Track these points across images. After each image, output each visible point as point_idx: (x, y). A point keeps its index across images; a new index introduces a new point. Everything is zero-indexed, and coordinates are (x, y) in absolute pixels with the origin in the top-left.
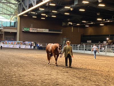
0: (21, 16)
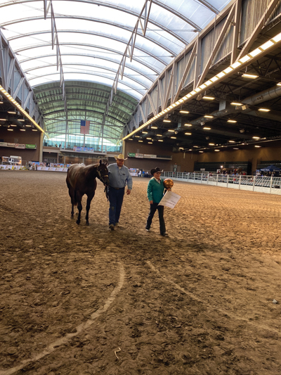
0: (126, 140)
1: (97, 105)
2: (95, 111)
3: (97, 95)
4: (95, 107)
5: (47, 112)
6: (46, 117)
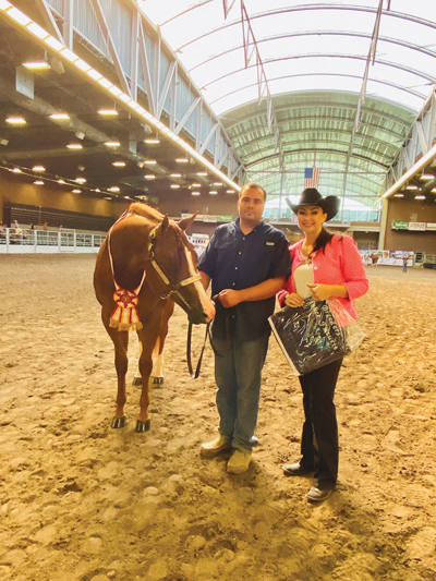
1: (334, 138)
2: (331, 150)
3: (334, 117)
4: (331, 141)
5: (251, 159)
6: (250, 169)
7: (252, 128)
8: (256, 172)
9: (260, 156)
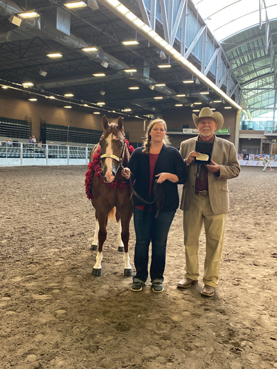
5: (247, 78)
6: (245, 87)
7: (250, 50)
8: (251, 90)
9: (255, 75)
